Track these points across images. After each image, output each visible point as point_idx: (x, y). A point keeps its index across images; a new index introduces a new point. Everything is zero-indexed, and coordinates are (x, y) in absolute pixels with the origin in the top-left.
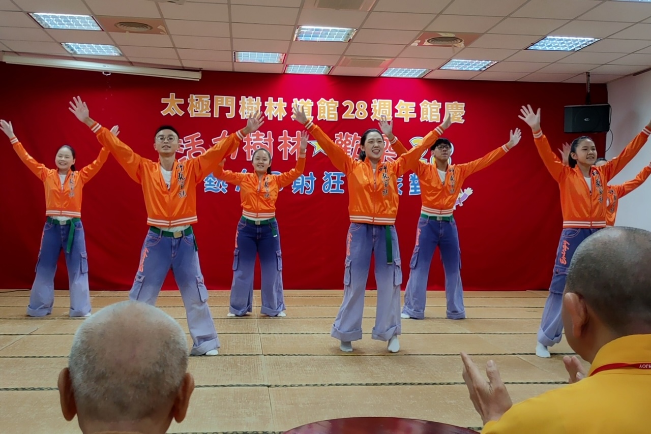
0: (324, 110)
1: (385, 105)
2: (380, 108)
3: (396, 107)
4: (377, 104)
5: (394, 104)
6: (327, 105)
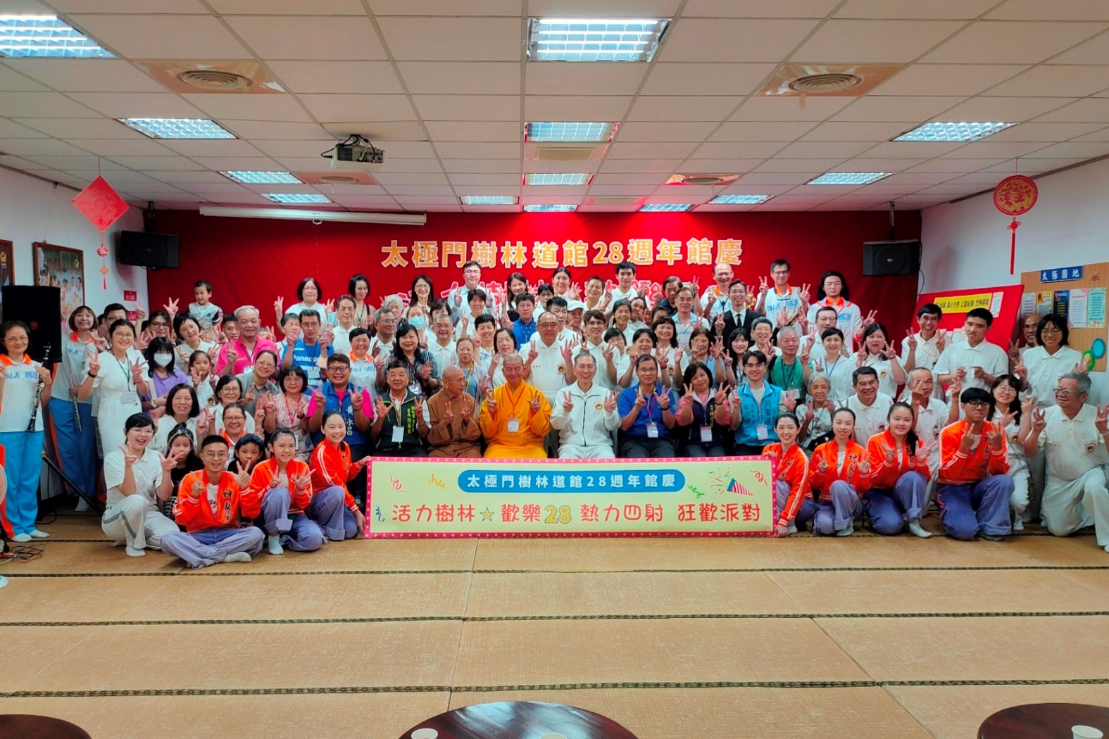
0: (571, 254)
1: (644, 246)
2: (638, 249)
3: (658, 248)
4: (634, 244)
5: (656, 244)
6: (575, 248)
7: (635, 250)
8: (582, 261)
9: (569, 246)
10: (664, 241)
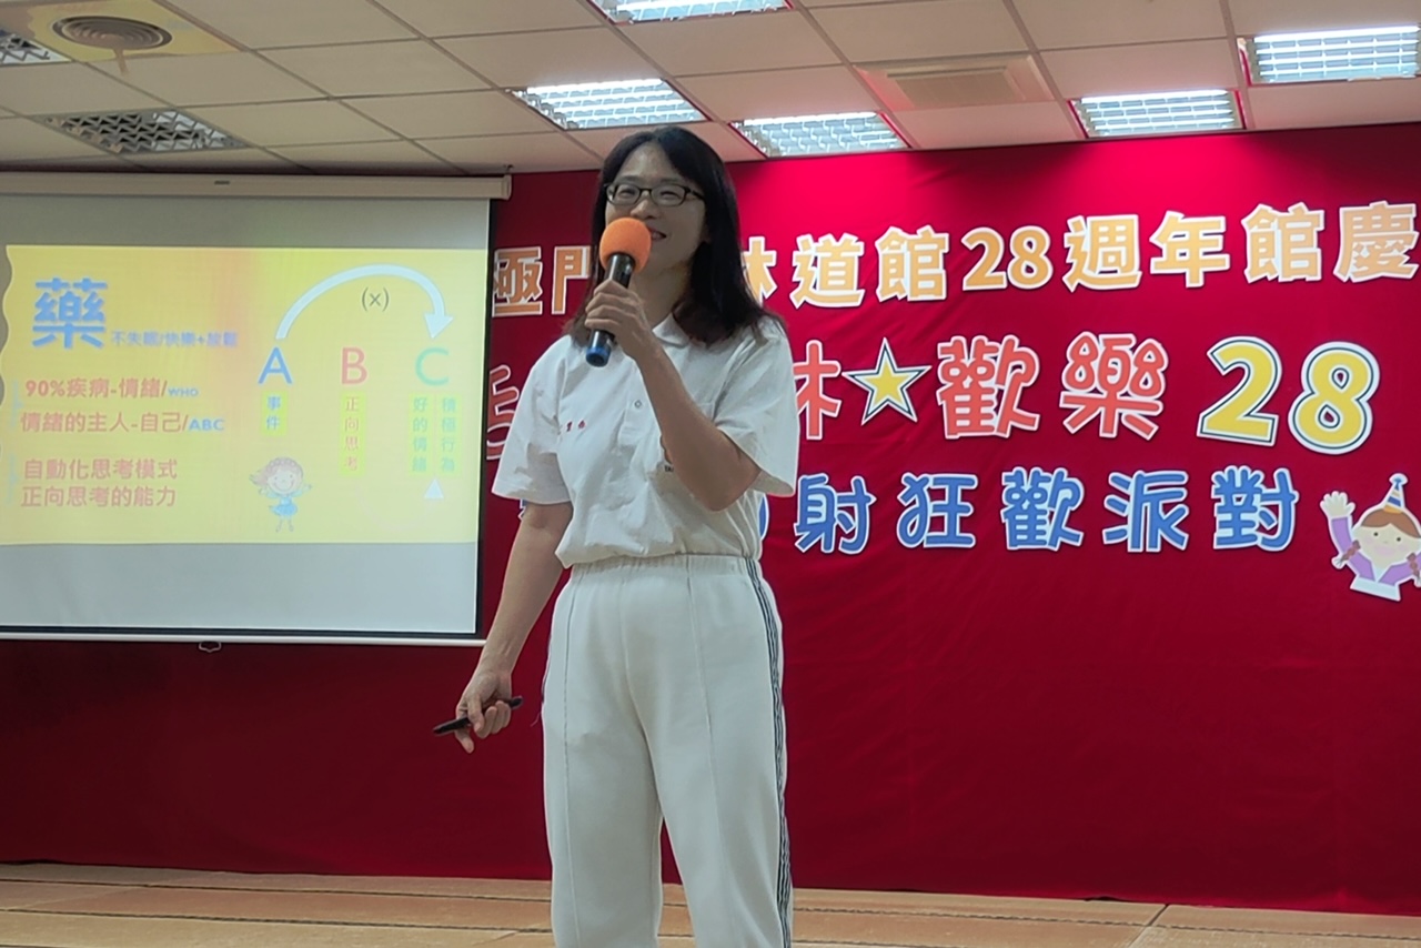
0: (900, 265)
1: (1112, 234)
2: (1095, 246)
3: (1153, 239)
4: (1084, 232)
5: (1148, 226)
6: (910, 248)
7: (1086, 247)
8: (931, 284)
9: (893, 242)
10: (1173, 218)
